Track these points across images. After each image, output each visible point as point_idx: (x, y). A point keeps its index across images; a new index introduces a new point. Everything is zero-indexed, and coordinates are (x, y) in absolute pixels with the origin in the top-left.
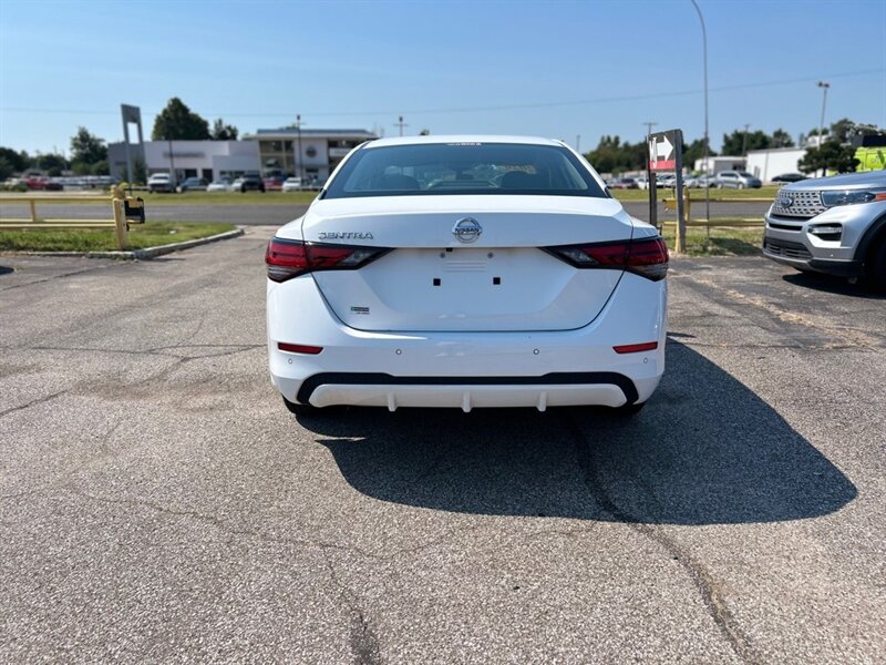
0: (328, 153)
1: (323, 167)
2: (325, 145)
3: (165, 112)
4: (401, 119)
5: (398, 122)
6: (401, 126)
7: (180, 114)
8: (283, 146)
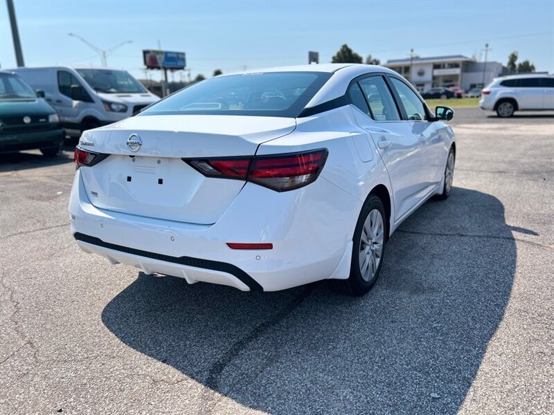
0: (433, 73)
1: (428, 82)
2: (431, 67)
3: (338, 53)
4: (487, 46)
5: (485, 48)
6: (487, 50)
7: (347, 54)
8: (403, 70)
